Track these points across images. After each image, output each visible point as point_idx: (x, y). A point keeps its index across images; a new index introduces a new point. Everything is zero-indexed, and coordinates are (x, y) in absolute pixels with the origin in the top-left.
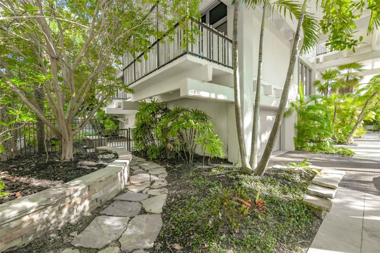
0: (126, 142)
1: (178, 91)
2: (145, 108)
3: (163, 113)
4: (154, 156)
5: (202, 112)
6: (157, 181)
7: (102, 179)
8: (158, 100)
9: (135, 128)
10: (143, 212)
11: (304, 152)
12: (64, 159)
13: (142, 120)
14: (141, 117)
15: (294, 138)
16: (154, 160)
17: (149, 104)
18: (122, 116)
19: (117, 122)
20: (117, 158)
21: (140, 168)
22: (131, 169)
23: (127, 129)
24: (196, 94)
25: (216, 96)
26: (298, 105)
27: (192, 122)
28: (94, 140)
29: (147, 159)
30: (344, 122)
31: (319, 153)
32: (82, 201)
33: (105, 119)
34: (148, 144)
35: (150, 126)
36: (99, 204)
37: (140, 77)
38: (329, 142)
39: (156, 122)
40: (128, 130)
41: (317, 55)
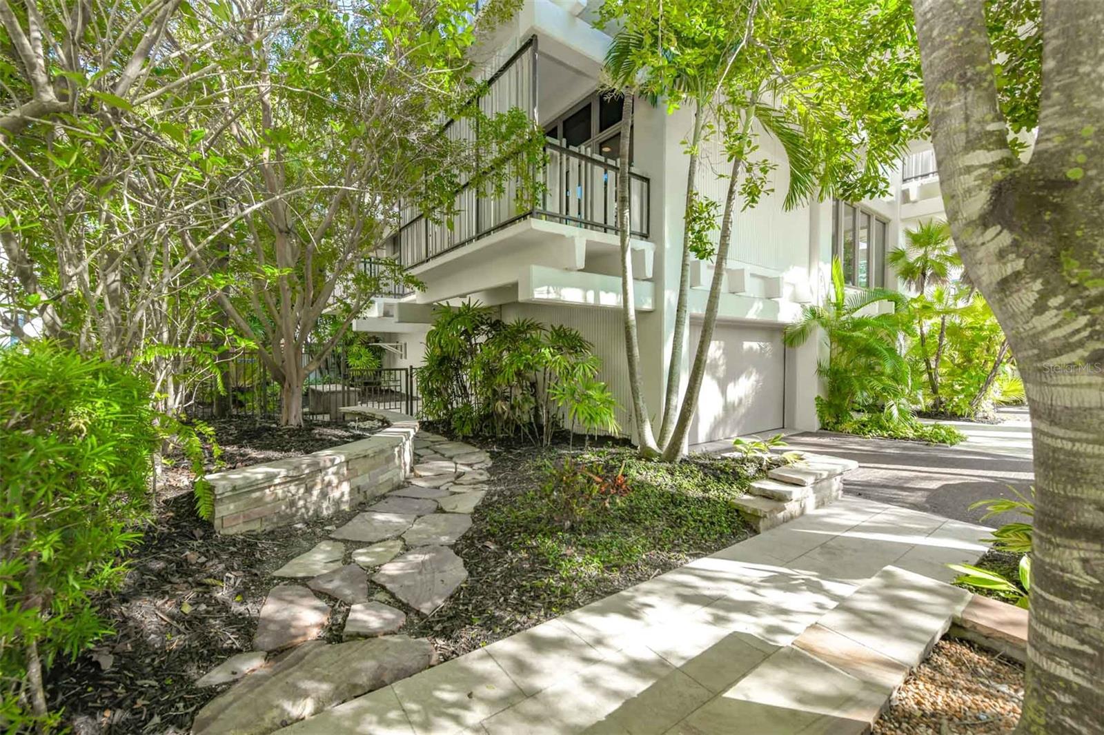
0: (404, 403)
1: (515, 286)
2: (449, 319)
3: (489, 331)
4: (467, 430)
5: (573, 333)
6: (469, 473)
7: (369, 452)
8: (478, 301)
9: (426, 367)
10: (440, 510)
11: (840, 434)
12: (287, 424)
13: (441, 347)
14: (440, 342)
15: (818, 398)
16: (466, 440)
17: (457, 312)
18: (391, 337)
19: (378, 353)
20: (389, 425)
21: (436, 452)
22: (415, 454)
23: (406, 370)
24: (552, 296)
25: (597, 297)
26: (830, 314)
27: (546, 352)
28: (333, 392)
29: (450, 435)
30: (970, 361)
31: (873, 437)
32: (340, 483)
33: (350, 343)
34: (455, 405)
35: (459, 362)
36: (361, 499)
37: (438, 251)
38: (900, 410)
39: (472, 352)
40: (409, 372)
41: (904, 181)
